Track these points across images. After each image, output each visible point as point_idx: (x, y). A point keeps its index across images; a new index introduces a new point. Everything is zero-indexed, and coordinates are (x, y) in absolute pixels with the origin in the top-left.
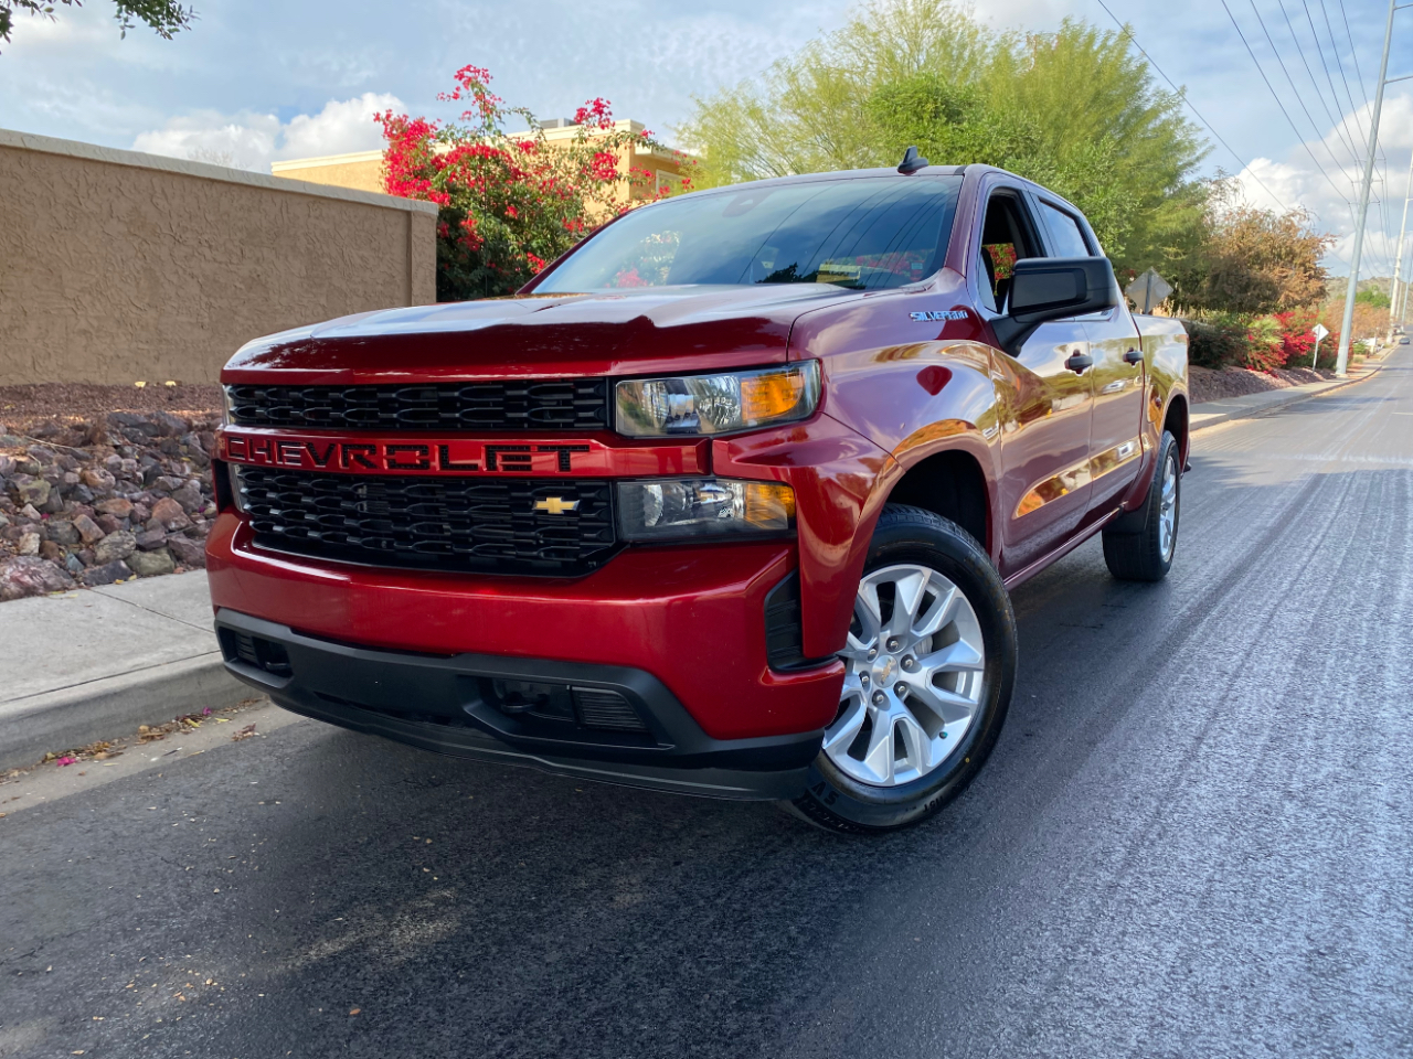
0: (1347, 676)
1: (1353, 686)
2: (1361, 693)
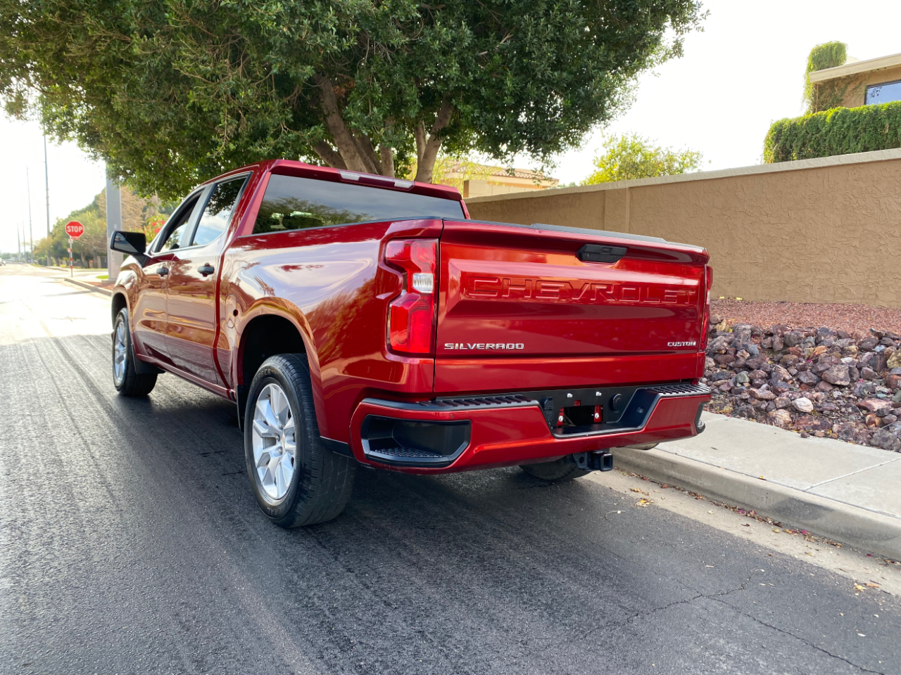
0: (27, 461)
1: (22, 457)
2: (16, 453)
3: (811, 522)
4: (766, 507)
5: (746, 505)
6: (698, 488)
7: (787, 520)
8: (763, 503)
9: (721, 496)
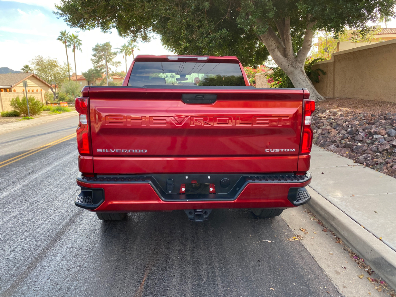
3: (390, 277)
4: (369, 259)
5: (361, 254)
6: (342, 236)
7: (378, 271)
8: (369, 256)
9: (351, 244)
